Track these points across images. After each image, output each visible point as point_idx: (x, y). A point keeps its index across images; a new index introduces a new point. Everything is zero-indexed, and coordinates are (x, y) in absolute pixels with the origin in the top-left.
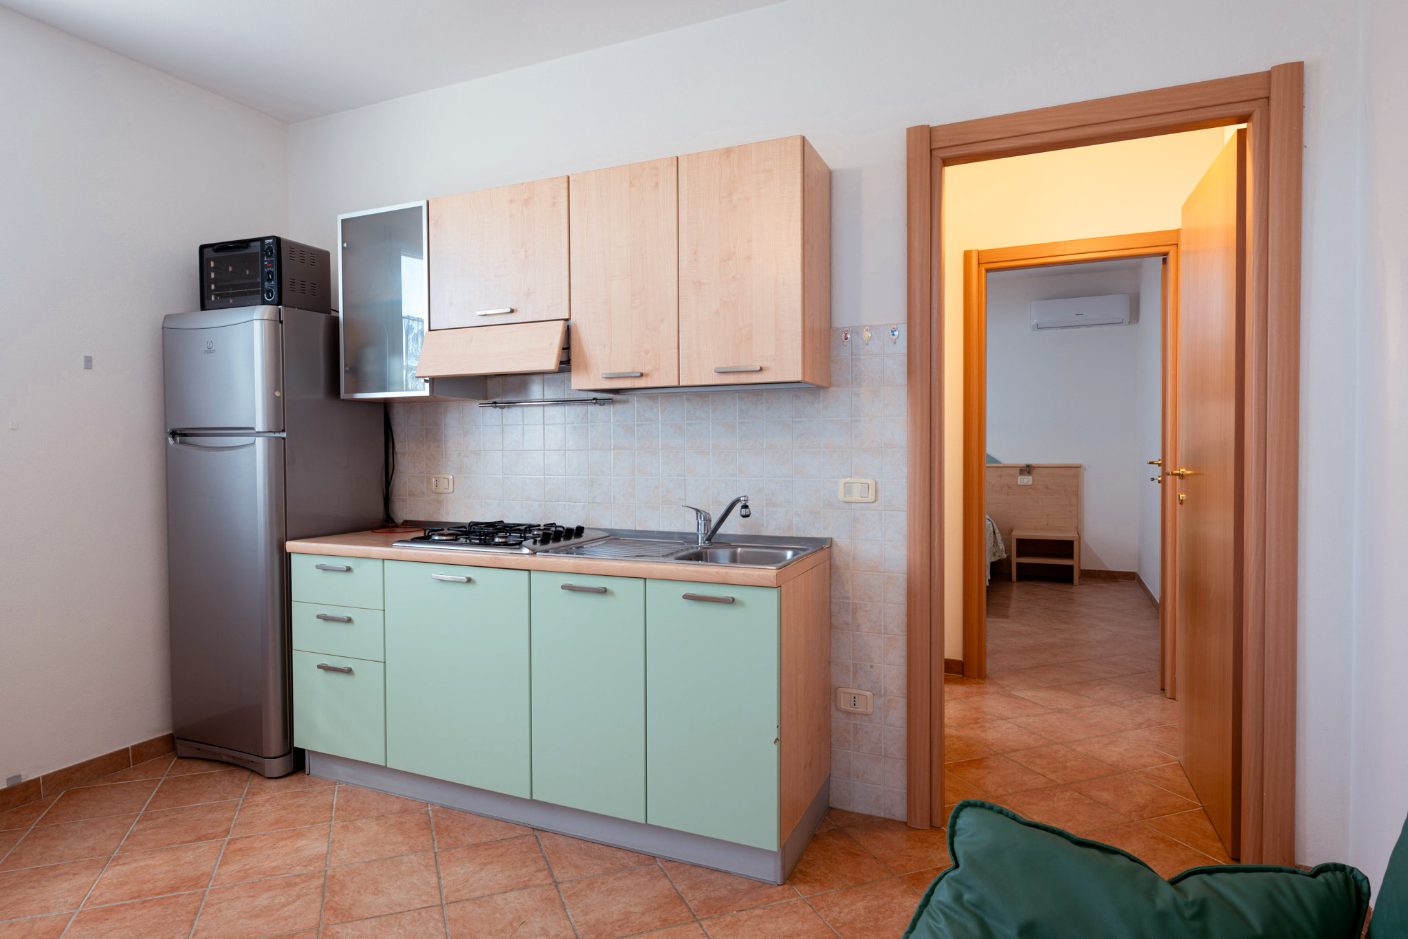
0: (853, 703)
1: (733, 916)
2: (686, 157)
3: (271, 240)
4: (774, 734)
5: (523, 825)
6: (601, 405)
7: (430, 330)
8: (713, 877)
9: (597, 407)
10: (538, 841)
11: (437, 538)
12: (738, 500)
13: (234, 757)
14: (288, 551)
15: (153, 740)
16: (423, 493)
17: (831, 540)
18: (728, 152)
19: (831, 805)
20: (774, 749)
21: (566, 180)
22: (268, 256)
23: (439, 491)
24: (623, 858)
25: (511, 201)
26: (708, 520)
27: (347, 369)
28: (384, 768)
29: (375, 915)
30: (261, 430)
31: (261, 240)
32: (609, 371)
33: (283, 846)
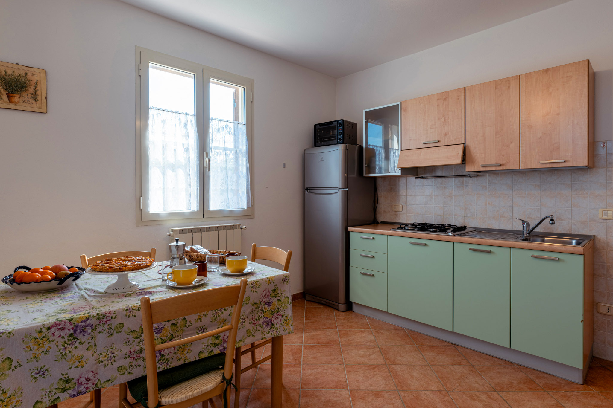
0: (607, 310)
1: (563, 393)
2: (524, 75)
3: (341, 121)
4: (581, 318)
5: (447, 342)
6: (471, 177)
7: (401, 150)
8: (545, 375)
9: (469, 178)
10: (456, 349)
11: (407, 228)
12: (548, 217)
13: (326, 302)
14: (349, 231)
15: (298, 293)
16: (389, 211)
17: (594, 236)
18: (547, 70)
19: (594, 355)
20: (581, 324)
21: (464, 89)
22: (340, 127)
23: (396, 211)
24: (498, 361)
25: (438, 99)
26: (528, 225)
27: (366, 165)
28: (387, 313)
29: (405, 364)
30: (340, 188)
31: (338, 121)
32: (484, 164)
33: (358, 335)
